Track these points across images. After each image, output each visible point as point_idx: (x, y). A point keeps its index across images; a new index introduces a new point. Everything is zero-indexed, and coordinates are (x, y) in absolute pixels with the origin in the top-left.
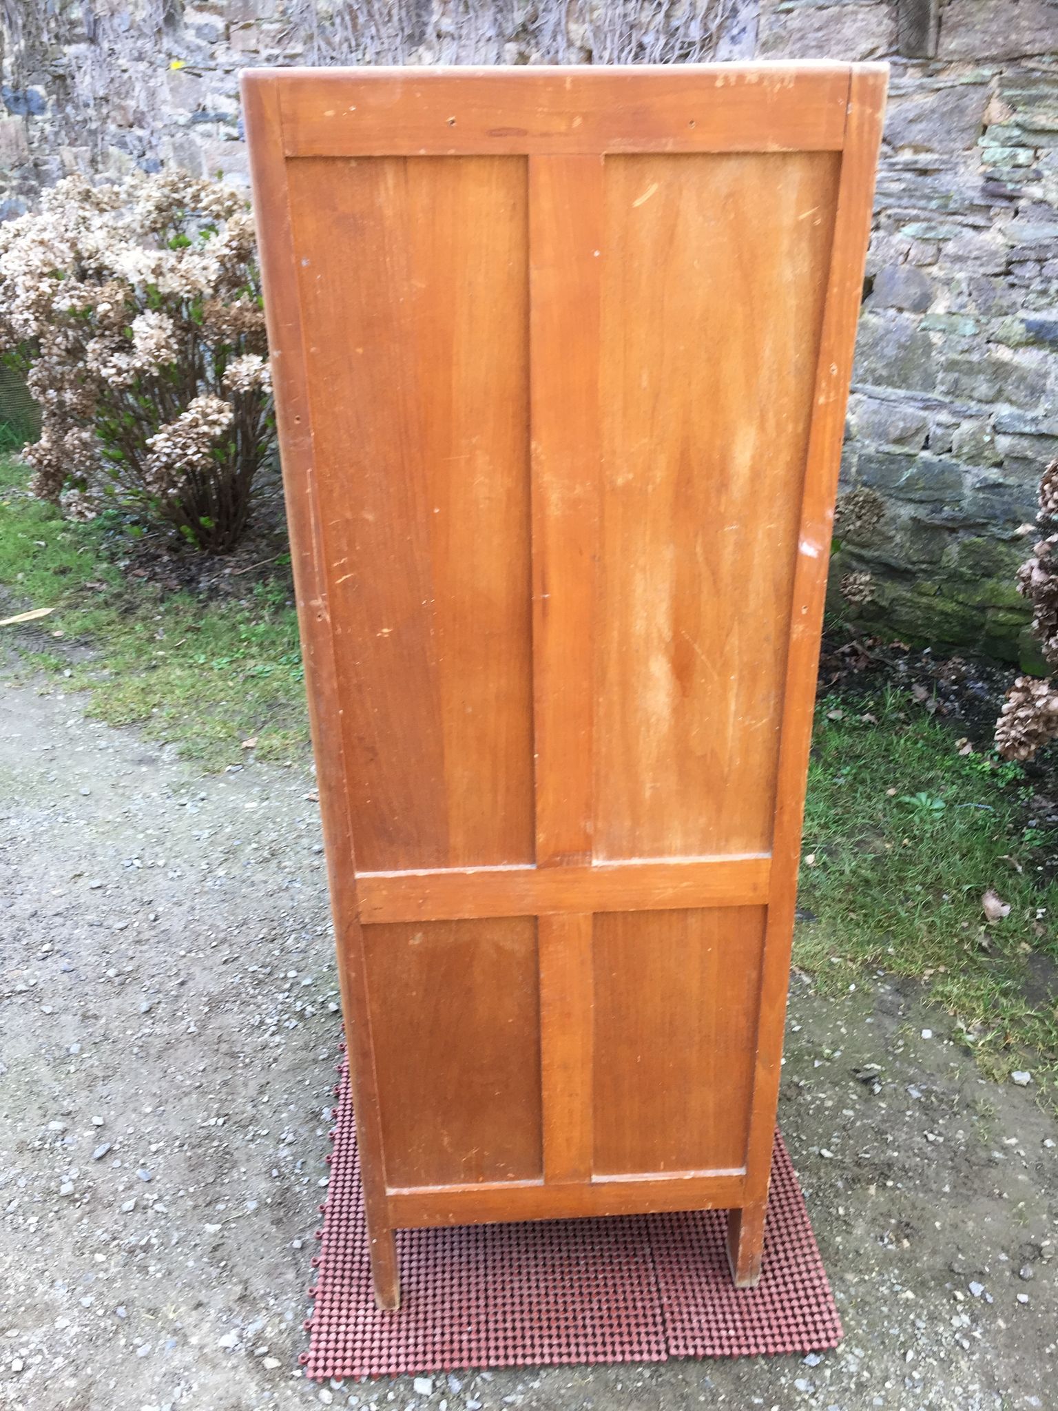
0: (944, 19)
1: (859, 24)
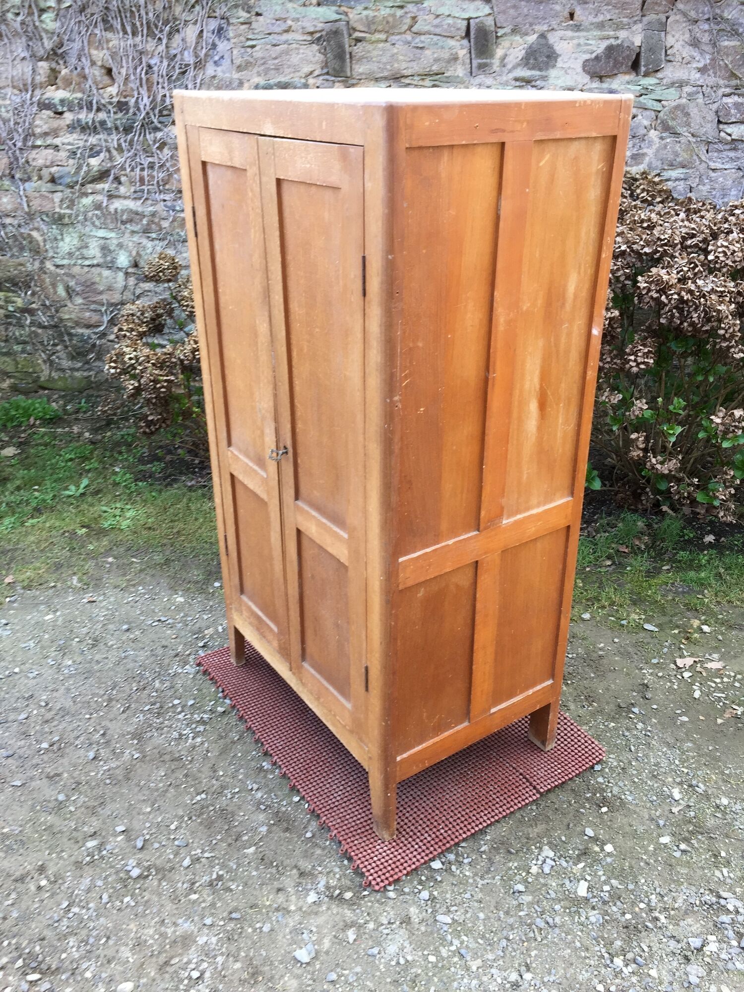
0: (353, 54)
1: (301, 56)
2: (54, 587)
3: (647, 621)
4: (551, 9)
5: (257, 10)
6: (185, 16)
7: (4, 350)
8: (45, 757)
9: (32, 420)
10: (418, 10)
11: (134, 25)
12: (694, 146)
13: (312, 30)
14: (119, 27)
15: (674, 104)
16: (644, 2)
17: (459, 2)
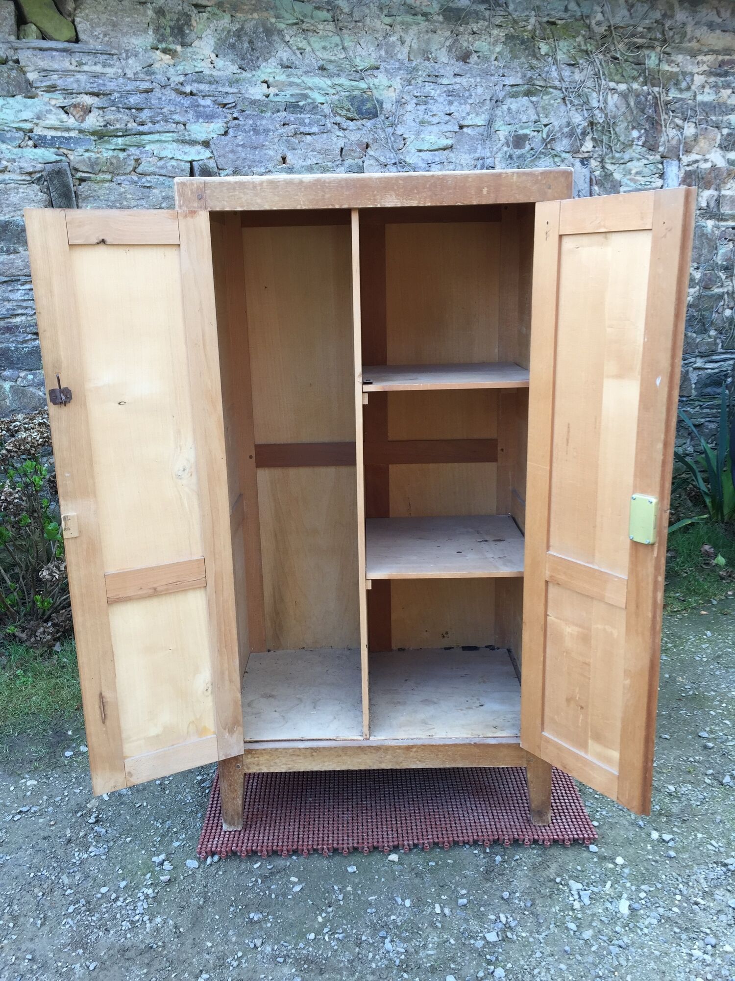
0: (79, 193)
1: (20, 195)
4: (266, 154)
10: (141, 153)
13: (31, 170)
16: (342, 149)
17: (180, 146)
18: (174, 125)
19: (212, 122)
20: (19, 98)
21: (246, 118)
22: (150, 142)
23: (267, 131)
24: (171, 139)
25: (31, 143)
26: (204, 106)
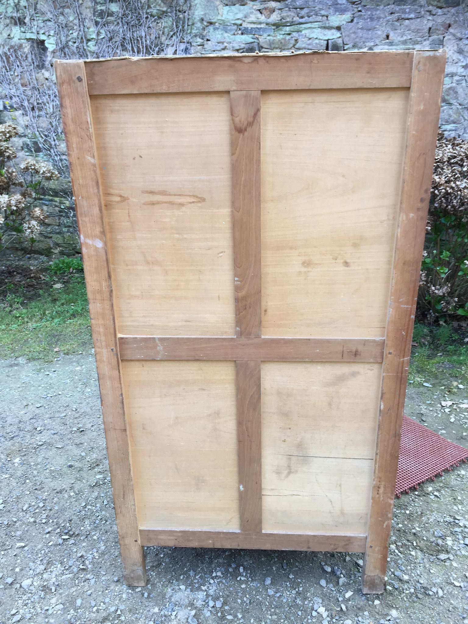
2: (82, 354)
3: (425, 381)
4: (376, 34)
5: (208, 38)
6: (167, 42)
7: (58, 231)
8: (75, 435)
9: (71, 270)
10: (299, 36)
11: (138, 47)
12: (461, 111)
13: (238, 48)
14: (130, 49)
15: (448, 86)
16: (430, 29)
17: (323, 30)
18: (321, 17)
19: (344, 14)
20: (237, 6)
21: (367, 10)
22: (306, 29)
23: (379, 18)
24: (317, 26)
25: (240, 32)
26: (341, 4)
